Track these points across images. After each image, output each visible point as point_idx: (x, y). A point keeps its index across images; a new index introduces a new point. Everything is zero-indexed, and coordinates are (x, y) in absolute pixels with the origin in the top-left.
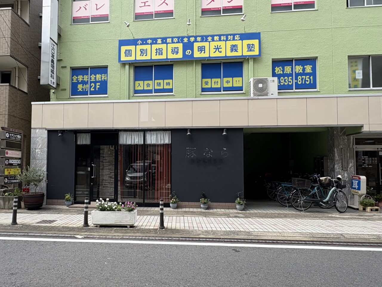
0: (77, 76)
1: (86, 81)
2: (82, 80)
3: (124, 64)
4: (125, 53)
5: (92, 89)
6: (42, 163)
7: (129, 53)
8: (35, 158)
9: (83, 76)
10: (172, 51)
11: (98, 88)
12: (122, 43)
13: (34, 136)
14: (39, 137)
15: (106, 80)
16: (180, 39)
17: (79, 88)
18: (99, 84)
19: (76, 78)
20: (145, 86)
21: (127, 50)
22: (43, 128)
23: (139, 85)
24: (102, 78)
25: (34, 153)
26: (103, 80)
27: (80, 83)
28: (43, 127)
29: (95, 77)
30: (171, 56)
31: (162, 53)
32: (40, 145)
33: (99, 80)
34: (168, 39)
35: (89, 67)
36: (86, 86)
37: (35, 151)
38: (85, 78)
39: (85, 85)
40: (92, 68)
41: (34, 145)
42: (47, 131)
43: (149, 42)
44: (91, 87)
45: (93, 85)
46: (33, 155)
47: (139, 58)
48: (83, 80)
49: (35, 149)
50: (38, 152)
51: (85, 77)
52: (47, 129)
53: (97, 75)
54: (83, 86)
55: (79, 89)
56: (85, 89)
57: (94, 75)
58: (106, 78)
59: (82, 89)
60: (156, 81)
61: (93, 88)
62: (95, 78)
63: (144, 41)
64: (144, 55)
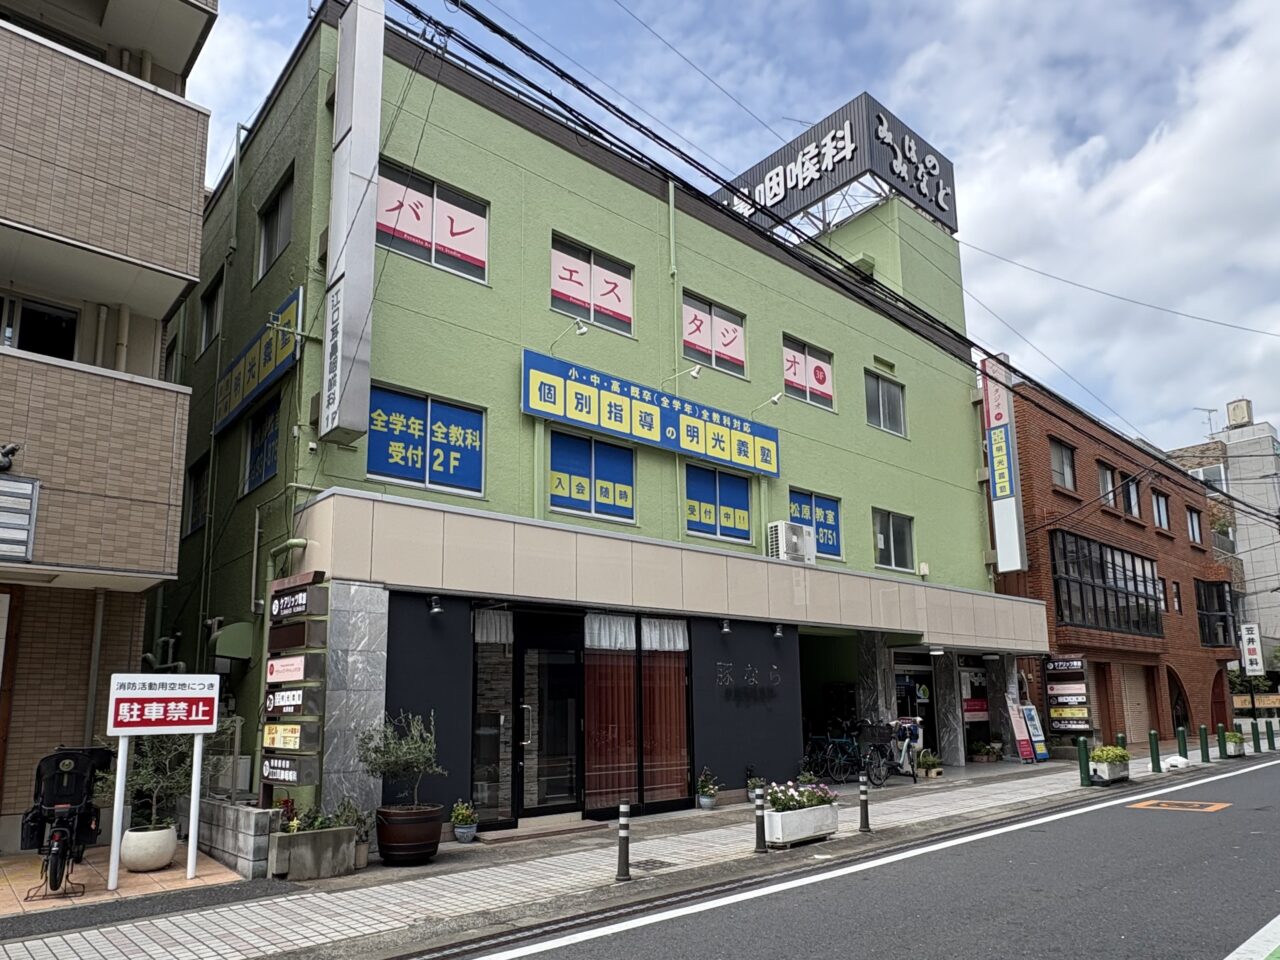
0: (388, 415)
1: (416, 437)
2: (404, 429)
3: (531, 418)
4: (540, 389)
5: (437, 467)
6: (372, 702)
7: (549, 393)
8: (342, 685)
9: (408, 419)
10: (641, 420)
11: (455, 467)
12: (534, 360)
13: (340, 606)
14: (358, 612)
15: (478, 449)
16: (657, 397)
17: (394, 454)
18: (458, 455)
19: (385, 418)
20: (574, 490)
21: (545, 384)
22: (374, 582)
23: (560, 482)
24: (465, 439)
25: (340, 667)
26: (469, 447)
27: (398, 439)
28: (373, 579)
29: (445, 430)
30: (640, 432)
31: (621, 417)
32: (362, 639)
33: (457, 444)
34: (633, 388)
35: (427, 396)
36: (414, 452)
37: (347, 662)
38: (412, 426)
39: (411, 447)
40: (440, 403)
41: (341, 639)
42: (387, 593)
43: (595, 382)
44: (433, 459)
45: (439, 455)
46: (336, 673)
47: (573, 414)
48: (406, 431)
49: (346, 652)
50: (355, 662)
51: (414, 423)
52: (389, 587)
53: (453, 427)
54: (406, 448)
55: (392, 457)
56: (414, 462)
57: (443, 423)
58: (477, 444)
59: (403, 459)
60: (600, 483)
61: (440, 465)
62: (447, 435)
63: (584, 375)
64: (585, 410)
